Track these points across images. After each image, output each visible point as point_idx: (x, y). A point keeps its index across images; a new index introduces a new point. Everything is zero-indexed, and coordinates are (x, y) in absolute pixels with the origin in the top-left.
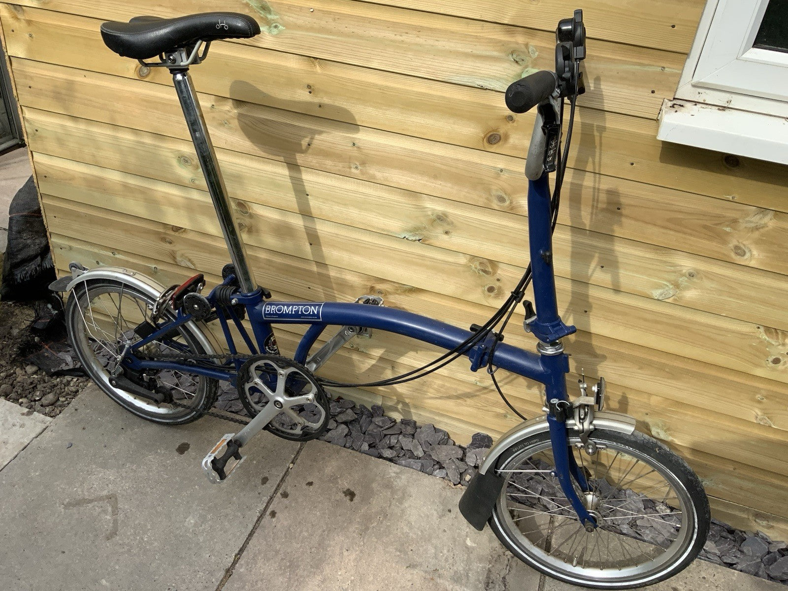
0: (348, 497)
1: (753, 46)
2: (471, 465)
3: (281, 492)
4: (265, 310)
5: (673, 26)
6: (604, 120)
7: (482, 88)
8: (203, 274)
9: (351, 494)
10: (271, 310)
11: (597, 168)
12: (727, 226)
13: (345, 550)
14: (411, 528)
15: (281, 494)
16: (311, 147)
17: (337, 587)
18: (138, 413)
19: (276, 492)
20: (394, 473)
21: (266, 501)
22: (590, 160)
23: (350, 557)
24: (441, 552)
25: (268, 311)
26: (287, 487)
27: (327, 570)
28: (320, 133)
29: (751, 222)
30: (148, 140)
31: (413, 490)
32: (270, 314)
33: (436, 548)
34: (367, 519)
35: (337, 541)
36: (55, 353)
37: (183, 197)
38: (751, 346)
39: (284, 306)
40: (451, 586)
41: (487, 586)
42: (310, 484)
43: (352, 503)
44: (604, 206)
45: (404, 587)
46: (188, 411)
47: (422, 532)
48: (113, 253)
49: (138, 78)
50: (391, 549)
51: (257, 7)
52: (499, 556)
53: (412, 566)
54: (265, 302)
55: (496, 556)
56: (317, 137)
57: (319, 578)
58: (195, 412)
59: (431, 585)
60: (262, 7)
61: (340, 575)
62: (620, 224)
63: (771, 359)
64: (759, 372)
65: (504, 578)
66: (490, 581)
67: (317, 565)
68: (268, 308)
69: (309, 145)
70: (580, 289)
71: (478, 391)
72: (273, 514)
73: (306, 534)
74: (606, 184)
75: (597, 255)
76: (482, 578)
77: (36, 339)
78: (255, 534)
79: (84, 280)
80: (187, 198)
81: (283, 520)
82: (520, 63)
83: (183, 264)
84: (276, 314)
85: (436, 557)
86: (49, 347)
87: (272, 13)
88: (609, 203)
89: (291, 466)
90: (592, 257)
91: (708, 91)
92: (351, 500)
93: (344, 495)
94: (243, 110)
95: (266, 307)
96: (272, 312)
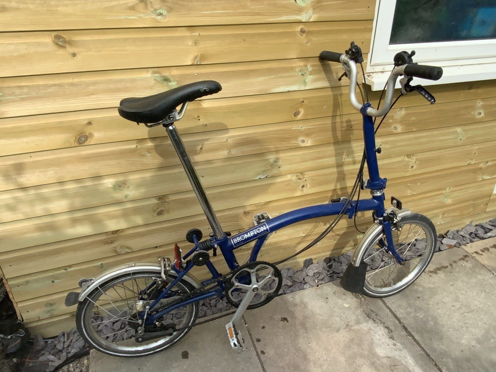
0: (285, 321)
1: (389, 44)
2: (312, 275)
3: (255, 341)
4: (234, 243)
5: (363, 43)
6: (341, 90)
7: (289, 92)
8: (176, 243)
9: (285, 319)
10: (237, 240)
11: (341, 113)
12: (390, 120)
13: (308, 344)
14: (322, 315)
15: (257, 341)
16: (202, 149)
17: (323, 361)
18: (143, 354)
19: (253, 342)
20: (291, 298)
21: (254, 349)
22: (338, 110)
23: (313, 344)
24: (342, 317)
25: (236, 242)
26: (255, 337)
27: (311, 358)
28: (207, 140)
29: (398, 115)
30: (89, 183)
31: (306, 300)
32: (238, 243)
33: (338, 316)
34: (303, 325)
35: (302, 342)
36: (36, 361)
37: (120, 210)
38: (404, 165)
39: (244, 235)
40: (359, 327)
41: (369, 317)
42: (263, 327)
43: (289, 322)
44: (346, 128)
45: (345, 341)
46: (181, 332)
47: (327, 314)
48: (65, 270)
49: (78, 145)
50: (324, 329)
51: (162, 80)
52: (360, 303)
53: (338, 331)
54: (230, 238)
55: (360, 304)
56: (206, 143)
57: (312, 363)
58: (187, 329)
59: (352, 332)
60: (164, 80)
61: (318, 356)
62: (352, 134)
63: (410, 167)
64: (408, 174)
65: (371, 310)
66: (368, 315)
67: (305, 358)
68: (235, 240)
69: (201, 149)
70: (340, 169)
71: (302, 239)
72: (263, 352)
73: (286, 350)
74: (345, 119)
75: (345, 151)
76: (365, 315)
77: (15, 360)
78: (265, 367)
79: (98, 286)
80: (123, 209)
81: (270, 352)
82: (304, 75)
83: (123, 252)
84: (242, 241)
85: (341, 320)
86: (30, 359)
87: (172, 81)
88: (348, 126)
89: (247, 325)
90: (343, 153)
91: (376, 67)
92: (288, 321)
93: (282, 322)
94: (157, 142)
95: (233, 241)
96: (239, 241)
